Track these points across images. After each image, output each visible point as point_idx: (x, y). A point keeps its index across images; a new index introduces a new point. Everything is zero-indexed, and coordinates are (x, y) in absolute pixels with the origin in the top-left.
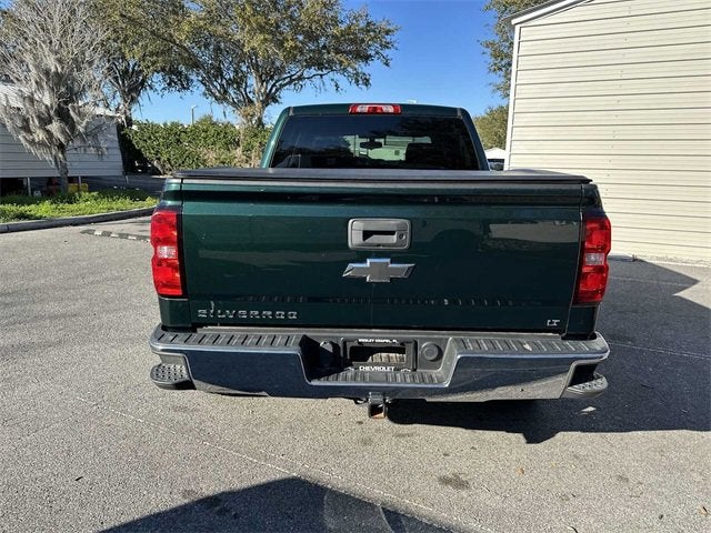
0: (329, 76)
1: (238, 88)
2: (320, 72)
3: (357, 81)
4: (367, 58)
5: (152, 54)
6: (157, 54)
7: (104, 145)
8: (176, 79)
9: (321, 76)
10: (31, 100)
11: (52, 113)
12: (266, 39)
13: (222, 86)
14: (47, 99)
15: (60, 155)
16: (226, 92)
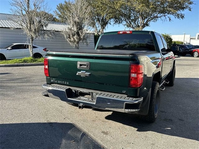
0: (168, 16)
1: (135, 22)
2: (164, 15)
3: (178, 17)
4: (183, 8)
5: (109, 13)
6: (111, 13)
7: (88, 42)
8: (118, 20)
9: (165, 16)
10: (71, 30)
11: (75, 33)
12: (143, 6)
13: (130, 22)
14: (75, 29)
15: (77, 45)
16: (131, 23)
